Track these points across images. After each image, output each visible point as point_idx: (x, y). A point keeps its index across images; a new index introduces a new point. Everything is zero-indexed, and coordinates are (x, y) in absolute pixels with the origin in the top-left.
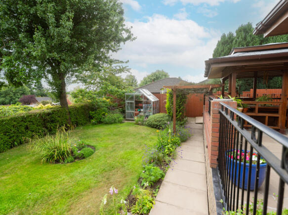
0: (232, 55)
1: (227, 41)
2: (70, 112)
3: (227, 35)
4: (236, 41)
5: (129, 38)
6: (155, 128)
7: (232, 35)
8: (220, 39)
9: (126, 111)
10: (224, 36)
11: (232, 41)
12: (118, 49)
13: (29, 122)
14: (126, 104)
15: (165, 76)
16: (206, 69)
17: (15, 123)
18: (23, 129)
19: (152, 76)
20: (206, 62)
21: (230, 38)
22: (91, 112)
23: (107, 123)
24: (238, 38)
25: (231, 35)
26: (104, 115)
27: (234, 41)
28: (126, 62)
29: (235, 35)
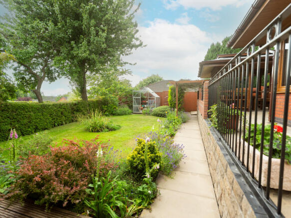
0: (218, 59)
1: (216, 49)
2: (89, 105)
3: (215, 45)
4: (222, 49)
5: (141, 45)
6: (160, 116)
7: (220, 44)
8: (210, 47)
9: (133, 106)
10: (213, 45)
11: (220, 49)
12: (130, 54)
13: (64, 109)
14: (134, 100)
15: (160, 80)
16: (200, 69)
17: (56, 108)
18: (60, 114)
19: (148, 80)
20: (200, 63)
21: (217, 47)
22: (103, 106)
23: (119, 115)
24: (224, 47)
25: (218, 44)
26: (115, 108)
27: (221, 50)
28: (134, 64)
29: (222, 44)
